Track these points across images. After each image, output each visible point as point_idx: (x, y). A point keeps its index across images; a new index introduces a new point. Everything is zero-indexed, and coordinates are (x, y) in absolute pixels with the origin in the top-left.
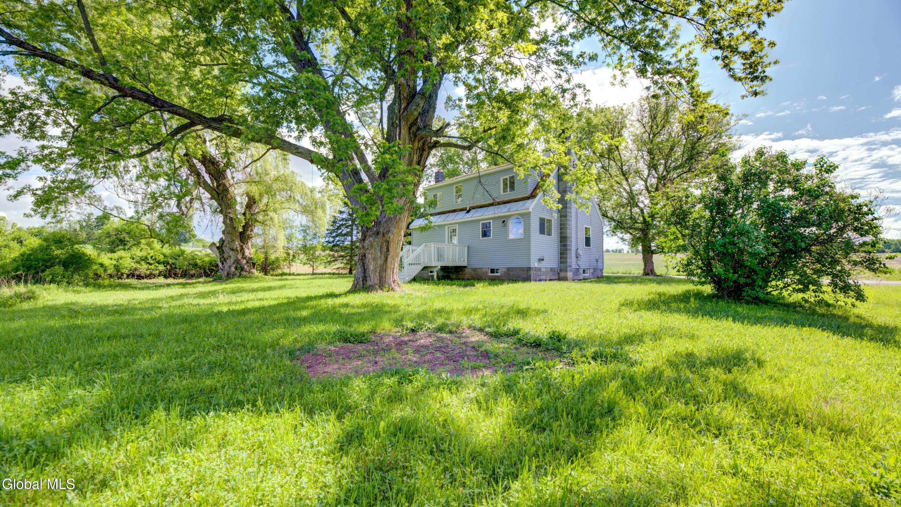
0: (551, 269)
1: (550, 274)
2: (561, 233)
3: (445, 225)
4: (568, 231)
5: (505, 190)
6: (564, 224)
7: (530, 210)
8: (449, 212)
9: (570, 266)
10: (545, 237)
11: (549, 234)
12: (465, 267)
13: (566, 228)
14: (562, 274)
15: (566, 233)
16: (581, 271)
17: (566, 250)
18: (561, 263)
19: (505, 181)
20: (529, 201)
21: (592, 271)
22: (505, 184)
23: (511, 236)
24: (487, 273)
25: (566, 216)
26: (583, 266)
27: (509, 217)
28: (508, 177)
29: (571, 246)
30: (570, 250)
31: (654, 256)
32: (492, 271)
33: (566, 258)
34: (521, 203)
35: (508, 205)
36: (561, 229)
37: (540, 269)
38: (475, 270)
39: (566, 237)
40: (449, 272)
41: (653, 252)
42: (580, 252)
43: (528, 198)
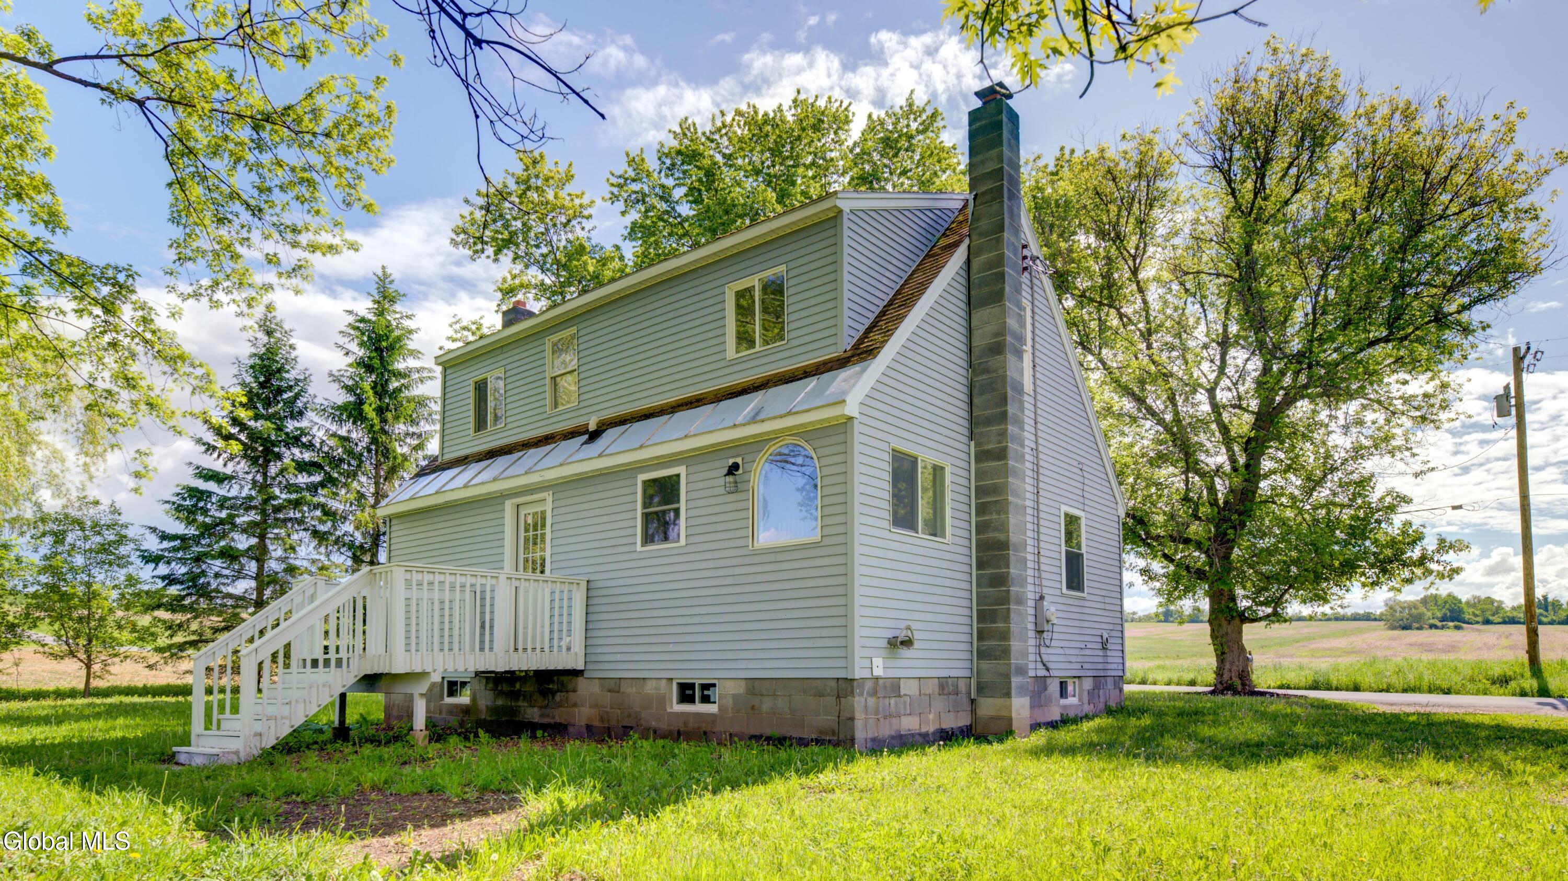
0: (943, 683)
1: (940, 704)
2: (981, 528)
3: (502, 496)
4: (1013, 520)
5: (745, 339)
6: (996, 490)
7: (851, 408)
8: (526, 445)
9: (1022, 671)
10: (920, 540)
11: (935, 528)
12: (576, 673)
13: (1002, 507)
14: (988, 707)
15: (1003, 527)
16: (1054, 687)
17: (1005, 599)
18: (982, 655)
19: (744, 295)
20: (844, 374)
21: (1088, 684)
22: (744, 311)
23: (766, 537)
24: (662, 701)
25: (1001, 454)
26: (1060, 669)
27: (756, 444)
28: (754, 282)
29: (1023, 582)
30: (1020, 601)
31: (1246, 627)
32: (686, 692)
33: (1005, 636)
34: (812, 383)
35: (754, 401)
36: (981, 509)
37: (893, 687)
38: (614, 686)
39: (1004, 545)
40: (515, 695)
41: (1243, 618)
42: (1051, 609)
43: (842, 363)
